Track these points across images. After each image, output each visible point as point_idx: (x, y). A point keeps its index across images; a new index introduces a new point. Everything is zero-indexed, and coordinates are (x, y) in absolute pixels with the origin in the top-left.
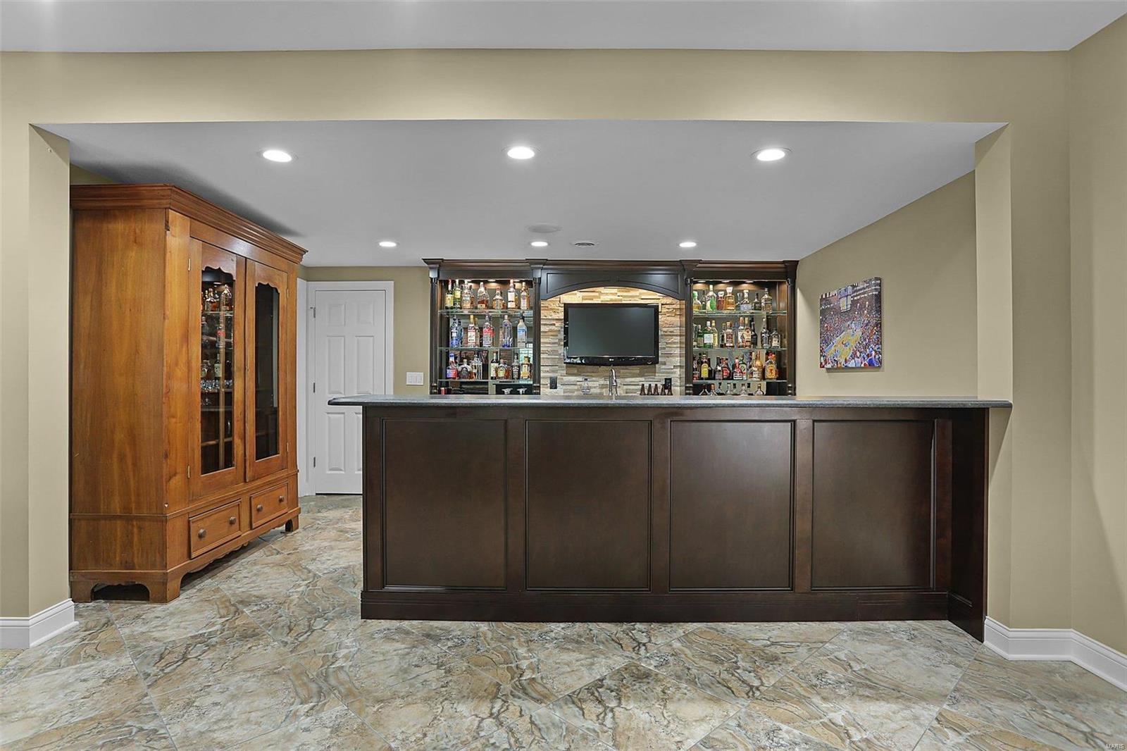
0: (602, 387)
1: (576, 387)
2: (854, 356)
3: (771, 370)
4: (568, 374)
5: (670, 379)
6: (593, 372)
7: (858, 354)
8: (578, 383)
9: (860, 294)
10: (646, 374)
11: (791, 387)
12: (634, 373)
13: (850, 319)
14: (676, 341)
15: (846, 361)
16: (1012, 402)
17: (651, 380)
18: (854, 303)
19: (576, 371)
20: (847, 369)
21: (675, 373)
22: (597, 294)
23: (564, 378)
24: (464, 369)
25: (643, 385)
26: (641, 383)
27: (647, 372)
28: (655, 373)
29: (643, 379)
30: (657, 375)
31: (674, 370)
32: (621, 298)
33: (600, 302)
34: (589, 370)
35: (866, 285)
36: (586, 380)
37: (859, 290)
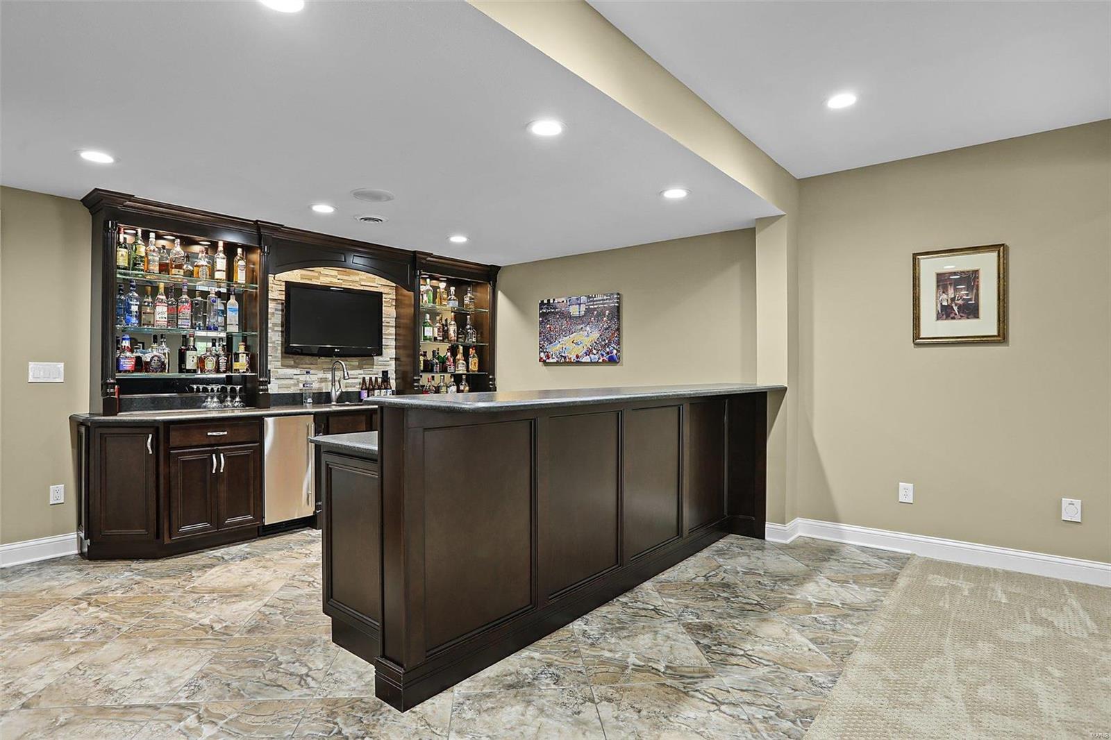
0: (323, 380)
1: (292, 382)
2: (589, 353)
3: (475, 363)
4: (284, 366)
5: (387, 372)
6: (312, 364)
7: (595, 352)
8: (295, 377)
9: (599, 304)
10: (364, 367)
11: (492, 379)
12: (354, 366)
13: (583, 323)
14: (391, 332)
15: (577, 357)
16: (786, 386)
17: (370, 372)
18: (588, 311)
19: (292, 363)
20: (579, 363)
21: (390, 365)
22: (317, 274)
23: (279, 370)
24: (156, 358)
25: (364, 379)
26: (362, 376)
27: (365, 364)
28: (373, 365)
29: (361, 372)
30: (375, 367)
31: (391, 362)
32: (341, 281)
33: (319, 284)
34: (307, 361)
35: (605, 297)
36: (308, 373)
37: (597, 301)
